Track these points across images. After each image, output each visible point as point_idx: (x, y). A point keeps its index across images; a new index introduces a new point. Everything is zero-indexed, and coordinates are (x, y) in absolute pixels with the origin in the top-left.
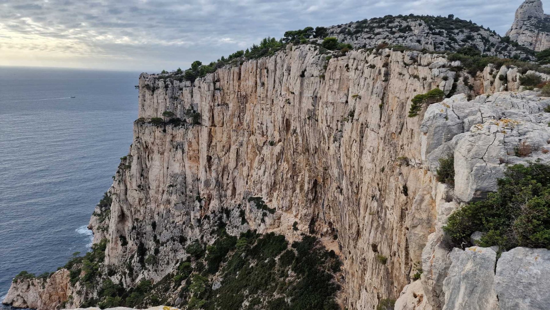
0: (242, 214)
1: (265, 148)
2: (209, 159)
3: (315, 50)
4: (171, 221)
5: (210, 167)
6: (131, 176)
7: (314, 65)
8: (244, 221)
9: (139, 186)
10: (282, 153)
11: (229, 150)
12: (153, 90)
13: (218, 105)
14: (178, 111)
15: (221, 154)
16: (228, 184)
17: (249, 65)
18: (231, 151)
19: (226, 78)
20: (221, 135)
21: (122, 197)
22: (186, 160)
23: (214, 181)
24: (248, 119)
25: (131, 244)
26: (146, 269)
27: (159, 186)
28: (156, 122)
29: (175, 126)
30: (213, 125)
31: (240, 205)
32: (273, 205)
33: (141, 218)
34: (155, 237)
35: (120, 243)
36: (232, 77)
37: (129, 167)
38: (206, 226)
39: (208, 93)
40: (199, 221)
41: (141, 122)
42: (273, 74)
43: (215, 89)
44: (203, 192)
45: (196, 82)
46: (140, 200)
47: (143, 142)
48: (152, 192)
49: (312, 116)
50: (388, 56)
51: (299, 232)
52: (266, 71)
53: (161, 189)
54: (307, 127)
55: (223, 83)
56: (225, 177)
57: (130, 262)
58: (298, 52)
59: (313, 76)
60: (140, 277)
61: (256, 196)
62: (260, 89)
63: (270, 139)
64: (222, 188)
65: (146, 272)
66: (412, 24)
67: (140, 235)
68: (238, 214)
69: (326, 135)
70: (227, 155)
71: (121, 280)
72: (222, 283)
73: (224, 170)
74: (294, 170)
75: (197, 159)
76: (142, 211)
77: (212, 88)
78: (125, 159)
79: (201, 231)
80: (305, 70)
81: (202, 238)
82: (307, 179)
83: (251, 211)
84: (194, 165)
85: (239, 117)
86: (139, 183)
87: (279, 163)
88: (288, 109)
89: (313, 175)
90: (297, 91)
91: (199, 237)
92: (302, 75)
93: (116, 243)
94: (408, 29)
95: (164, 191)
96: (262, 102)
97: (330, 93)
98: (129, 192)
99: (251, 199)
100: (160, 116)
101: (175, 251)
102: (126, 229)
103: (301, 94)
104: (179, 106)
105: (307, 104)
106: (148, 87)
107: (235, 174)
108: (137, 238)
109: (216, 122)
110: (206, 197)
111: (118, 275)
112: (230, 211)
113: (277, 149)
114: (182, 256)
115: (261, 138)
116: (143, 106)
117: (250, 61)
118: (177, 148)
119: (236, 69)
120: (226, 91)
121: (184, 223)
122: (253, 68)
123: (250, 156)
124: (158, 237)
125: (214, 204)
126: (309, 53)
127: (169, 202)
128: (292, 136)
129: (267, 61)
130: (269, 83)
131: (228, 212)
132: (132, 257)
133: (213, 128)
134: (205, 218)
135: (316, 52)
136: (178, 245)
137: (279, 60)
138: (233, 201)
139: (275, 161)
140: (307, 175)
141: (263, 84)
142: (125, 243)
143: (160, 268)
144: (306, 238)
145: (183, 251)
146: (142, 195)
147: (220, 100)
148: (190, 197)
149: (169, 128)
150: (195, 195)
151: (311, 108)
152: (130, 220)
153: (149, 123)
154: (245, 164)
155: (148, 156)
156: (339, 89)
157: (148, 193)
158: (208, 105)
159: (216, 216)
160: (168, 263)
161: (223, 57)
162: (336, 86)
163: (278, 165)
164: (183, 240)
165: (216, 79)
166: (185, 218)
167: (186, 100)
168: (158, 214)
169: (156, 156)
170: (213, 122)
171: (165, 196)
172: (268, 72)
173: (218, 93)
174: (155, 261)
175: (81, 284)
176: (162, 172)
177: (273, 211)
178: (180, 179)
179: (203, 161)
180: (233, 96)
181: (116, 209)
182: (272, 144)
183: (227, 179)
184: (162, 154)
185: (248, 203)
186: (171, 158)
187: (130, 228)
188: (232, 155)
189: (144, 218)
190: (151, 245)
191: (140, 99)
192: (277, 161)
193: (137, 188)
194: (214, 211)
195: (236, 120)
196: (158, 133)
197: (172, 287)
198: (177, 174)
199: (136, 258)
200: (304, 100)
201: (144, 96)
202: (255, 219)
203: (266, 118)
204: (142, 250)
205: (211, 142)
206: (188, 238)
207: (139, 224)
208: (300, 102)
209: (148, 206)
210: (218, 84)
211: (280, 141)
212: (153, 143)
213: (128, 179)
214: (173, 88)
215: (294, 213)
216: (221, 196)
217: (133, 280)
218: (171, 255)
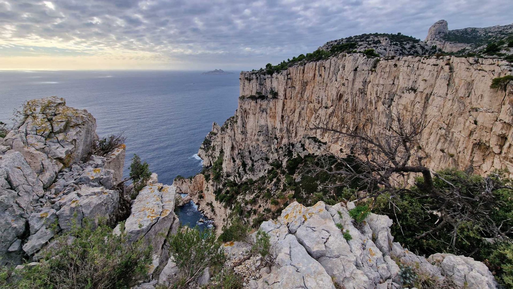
0: (303, 146)
1: (320, 110)
2: (282, 117)
3: (363, 56)
4: (260, 150)
5: (283, 121)
6: (238, 127)
7: (365, 65)
8: (304, 149)
9: (242, 132)
10: (333, 112)
11: (294, 112)
12: (250, 80)
13: (289, 87)
14: (263, 91)
15: (289, 114)
16: (293, 130)
17: (310, 65)
18: (296, 112)
19: (294, 73)
20: (290, 104)
21: (233, 137)
22: (268, 118)
23: (286, 129)
24: (308, 95)
25: (238, 162)
26: (247, 174)
27: (252, 132)
28: (252, 98)
29: (262, 100)
30: (286, 98)
31: (300, 142)
32: (325, 140)
33: (242, 148)
34: (251, 158)
35: (232, 161)
36: (299, 72)
37: (236, 122)
38: (281, 152)
39: (284, 81)
40: (276, 150)
41: (243, 98)
42: (329, 70)
43: (288, 79)
44: (278, 135)
45: (274, 75)
46: (242, 139)
47: (244, 108)
48: (248, 135)
49: (363, 92)
50: (449, 59)
51: (344, 153)
52: (323, 68)
53: (253, 133)
54: (357, 98)
55: (293, 75)
56: (291, 127)
57: (238, 170)
58: (352, 58)
59: (363, 70)
60: (245, 178)
61: (312, 136)
62: (318, 78)
63: (324, 105)
64: (290, 132)
65: (248, 175)
66: (381, 39)
67: (242, 157)
68: (300, 146)
69: (374, 102)
70: (293, 115)
71: (234, 179)
72: (301, 178)
73: (290, 123)
74: (343, 121)
75: (274, 117)
76: (243, 145)
77: (286, 78)
78: (233, 118)
79: (278, 155)
80: (358, 67)
81: (279, 158)
82: (352, 126)
83: (310, 144)
84: (272, 120)
85: (301, 94)
86: (242, 130)
87: (331, 118)
88: (342, 89)
89: (356, 123)
90: (351, 78)
91: (277, 158)
92: (356, 70)
93: (230, 161)
94: (379, 42)
95: (255, 134)
96: (320, 85)
97: (381, 79)
98: (236, 135)
99: (309, 138)
100: (254, 94)
101: (263, 165)
102: (235, 154)
103: (354, 80)
104: (264, 89)
105: (358, 85)
106: (247, 79)
107: (298, 125)
108: (241, 159)
109: (287, 97)
110: (280, 137)
111: (232, 177)
112: (294, 144)
113: (330, 110)
114: (269, 167)
115: (318, 105)
116: (243, 89)
117: (311, 63)
118: (263, 111)
119: (302, 68)
120: (294, 80)
121: (268, 151)
122: (312, 67)
123: (309, 115)
124: (253, 158)
125: (285, 141)
126: (360, 58)
127: (258, 140)
128: (343, 103)
129: (324, 62)
130: (325, 75)
131: (293, 145)
132: (239, 168)
133: (285, 100)
134: (280, 148)
135: (365, 57)
136: (265, 162)
137: (333, 62)
138: (296, 139)
139: (327, 117)
140: (352, 123)
141: (321, 75)
142: (234, 161)
143: (255, 173)
144: (349, 156)
145: (267, 165)
146: (243, 136)
147: (290, 84)
148: (271, 137)
149: (259, 101)
150: (274, 136)
151: (362, 87)
152: (237, 149)
153: (248, 98)
154: (304, 120)
155: (246, 116)
156: (388, 77)
157: (246, 136)
158: (283, 88)
159: (286, 147)
160: (260, 171)
161: (284, 61)
162: (386, 76)
163: (329, 119)
164: (267, 159)
165: (288, 73)
166: (268, 148)
167: (268, 85)
168: (252, 146)
169: (251, 116)
170: (285, 97)
171: (256, 137)
172: (325, 68)
173: (289, 81)
174: (252, 170)
175: (213, 181)
176: (254, 124)
177: (325, 143)
178: (265, 128)
179: (278, 118)
180: (299, 82)
181: (230, 144)
182: (326, 108)
183: (292, 128)
184: (255, 115)
185: (307, 140)
186: (259, 117)
187: (237, 154)
188: (297, 114)
189: (244, 148)
190: (249, 162)
191: (242, 85)
192: (329, 117)
193: (241, 133)
194: (285, 145)
195: (299, 95)
196: (253, 103)
197: (266, 182)
198: (263, 125)
199: (241, 169)
200: (356, 83)
201: (244, 84)
202: (313, 148)
203: (322, 94)
204: (244, 165)
205: (284, 108)
206: (270, 158)
207: (242, 152)
208: (353, 84)
209: (246, 142)
210: (289, 76)
211: (332, 106)
212: (249, 109)
213: (236, 128)
214: (260, 79)
215: (340, 144)
216: (289, 137)
217: (241, 179)
218: (261, 167)
